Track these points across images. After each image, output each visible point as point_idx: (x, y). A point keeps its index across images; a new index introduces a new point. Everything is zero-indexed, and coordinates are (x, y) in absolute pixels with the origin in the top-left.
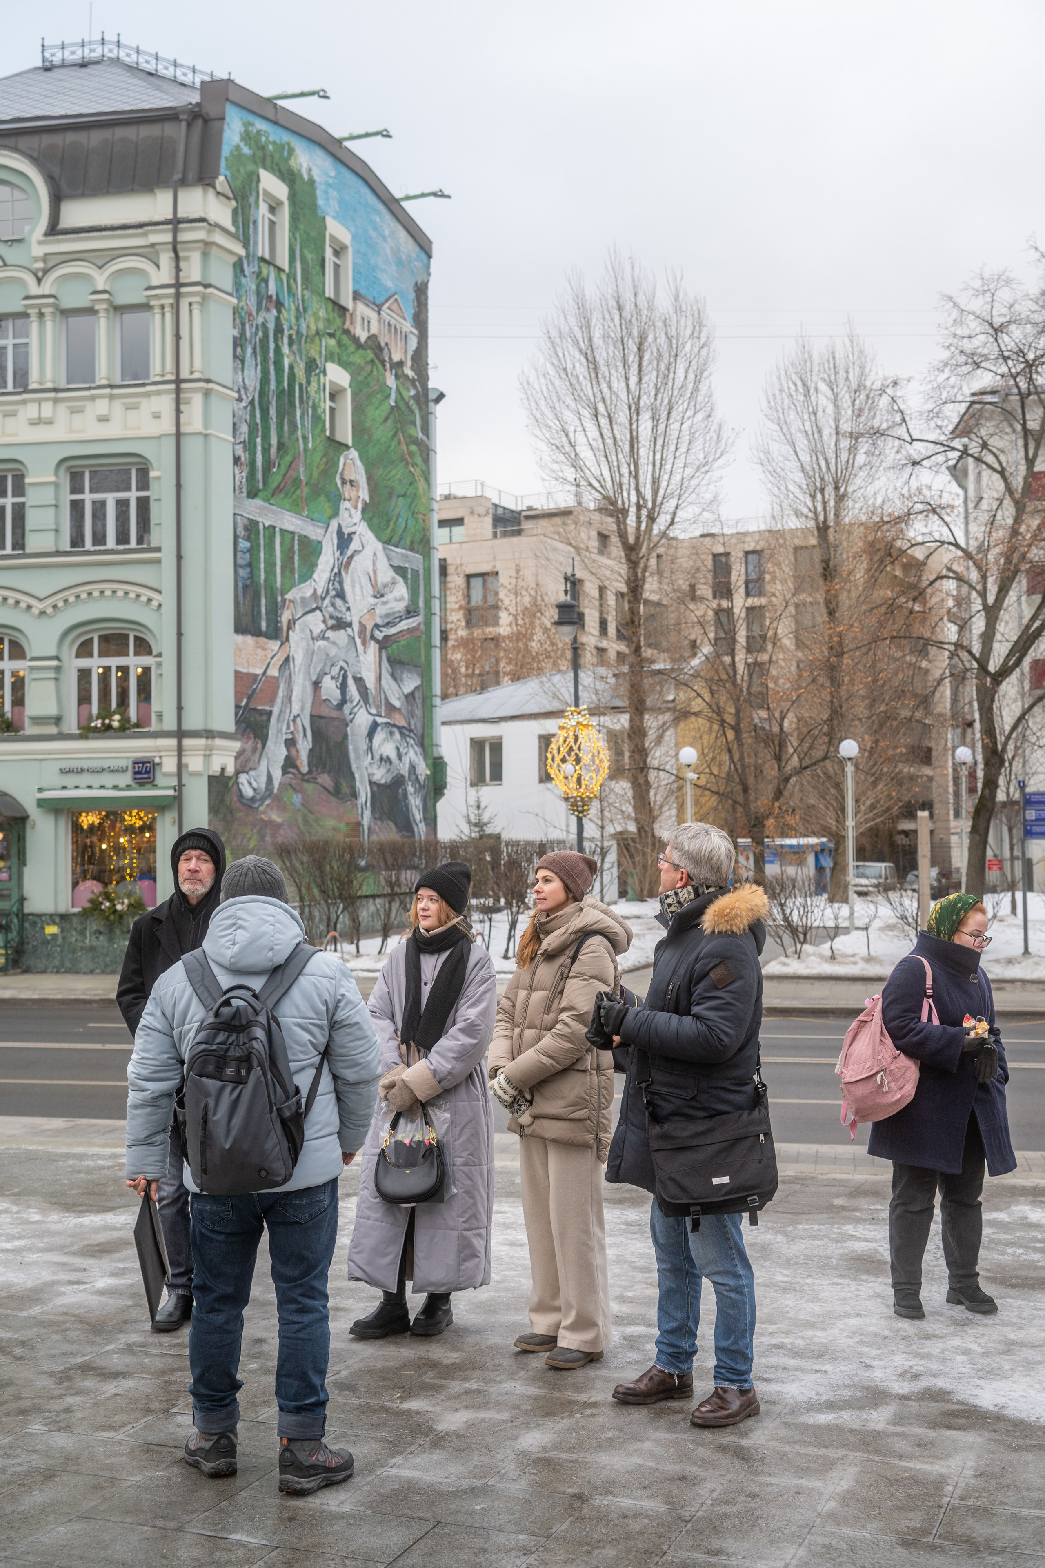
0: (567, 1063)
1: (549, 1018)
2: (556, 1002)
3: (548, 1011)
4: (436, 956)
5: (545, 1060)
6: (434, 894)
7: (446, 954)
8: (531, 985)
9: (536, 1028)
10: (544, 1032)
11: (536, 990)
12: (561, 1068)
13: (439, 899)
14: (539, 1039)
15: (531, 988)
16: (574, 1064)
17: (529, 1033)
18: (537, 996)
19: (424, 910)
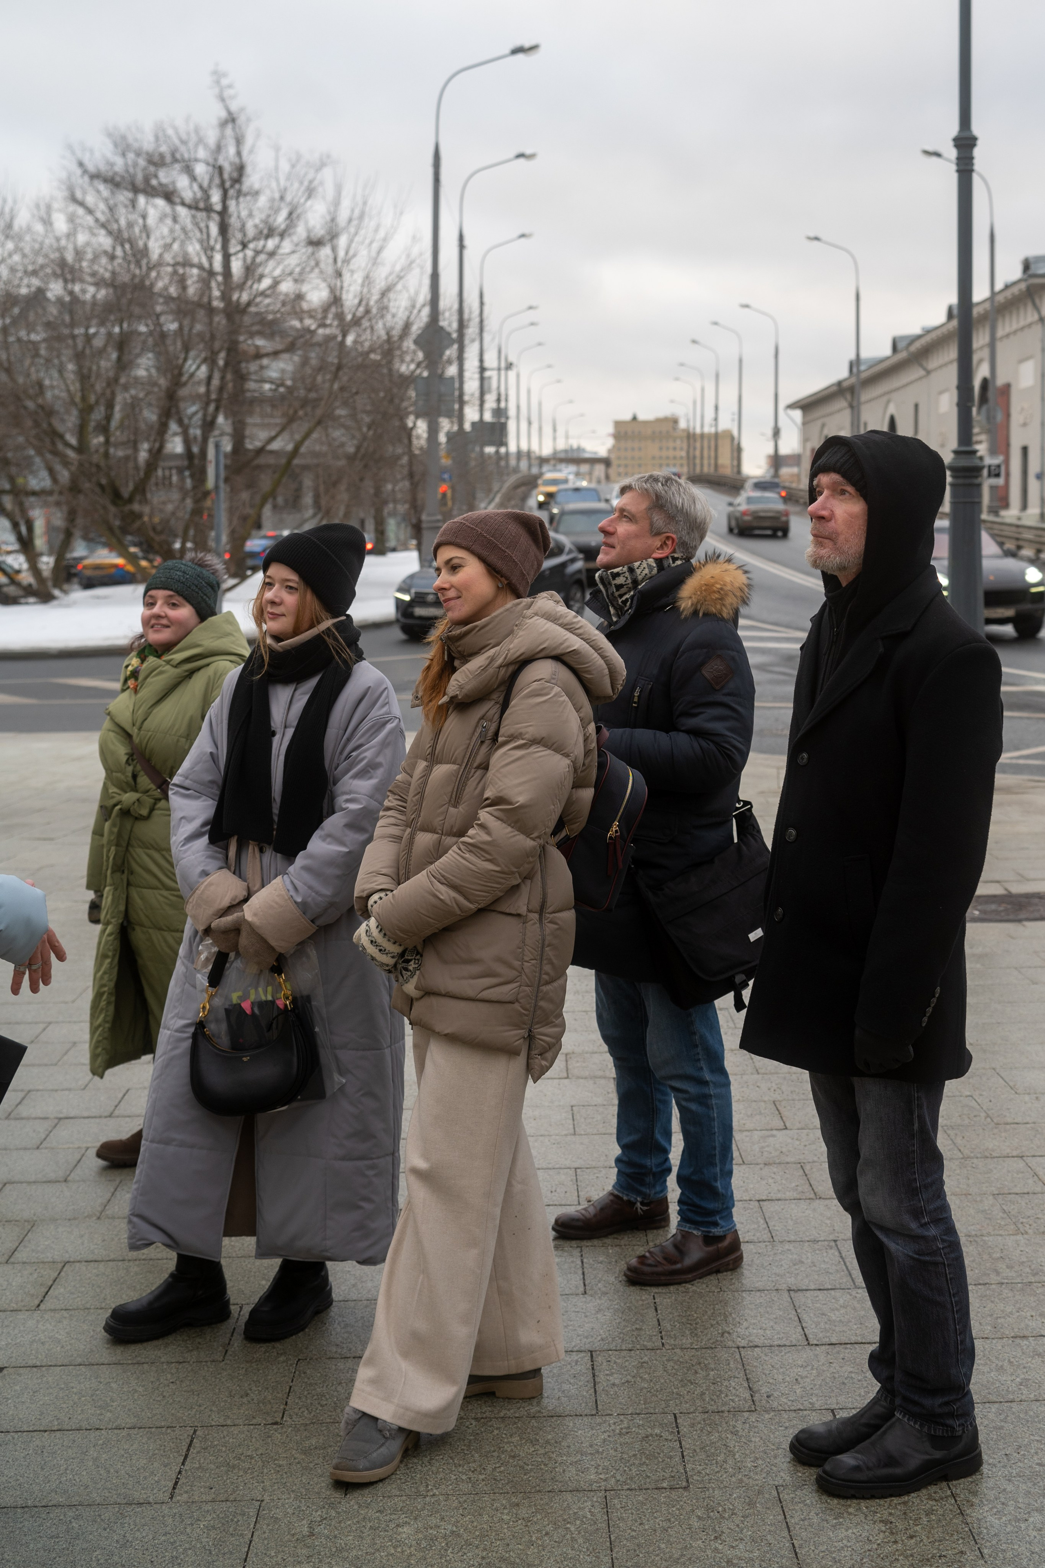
0: (484, 899)
1: (456, 814)
2: (472, 783)
3: (455, 801)
4: (293, 687)
5: (446, 893)
6: (292, 577)
7: (313, 682)
8: (433, 753)
9: (433, 831)
10: (449, 840)
11: (440, 762)
12: (473, 907)
13: (302, 586)
14: (438, 851)
15: (434, 759)
16: (497, 901)
17: (424, 839)
18: (441, 770)
19: (273, 603)
